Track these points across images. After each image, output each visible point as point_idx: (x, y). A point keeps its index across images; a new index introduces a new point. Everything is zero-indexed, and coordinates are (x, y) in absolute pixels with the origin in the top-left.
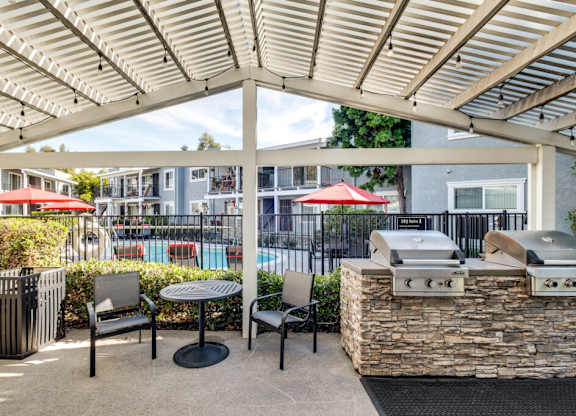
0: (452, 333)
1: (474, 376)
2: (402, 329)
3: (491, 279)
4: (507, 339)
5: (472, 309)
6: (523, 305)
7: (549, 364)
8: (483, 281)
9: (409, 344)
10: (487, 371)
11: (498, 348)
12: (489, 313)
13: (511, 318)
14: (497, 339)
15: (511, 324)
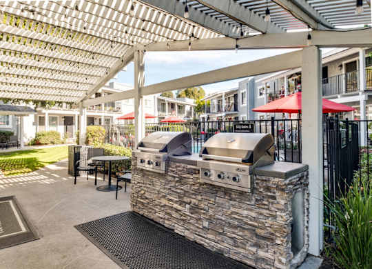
0: (164, 197)
1: (173, 230)
2: (145, 189)
3: (183, 165)
4: (191, 211)
5: (173, 184)
6: (201, 188)
7: (216, 240)
8: (179, 166)
9: (147, 198)
10: (179, 230)
11: (185, 215)
12: (182, 189)
13: (194, 197)
14: (186, 210)
15: (194, 201)
